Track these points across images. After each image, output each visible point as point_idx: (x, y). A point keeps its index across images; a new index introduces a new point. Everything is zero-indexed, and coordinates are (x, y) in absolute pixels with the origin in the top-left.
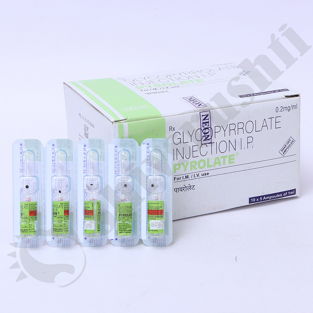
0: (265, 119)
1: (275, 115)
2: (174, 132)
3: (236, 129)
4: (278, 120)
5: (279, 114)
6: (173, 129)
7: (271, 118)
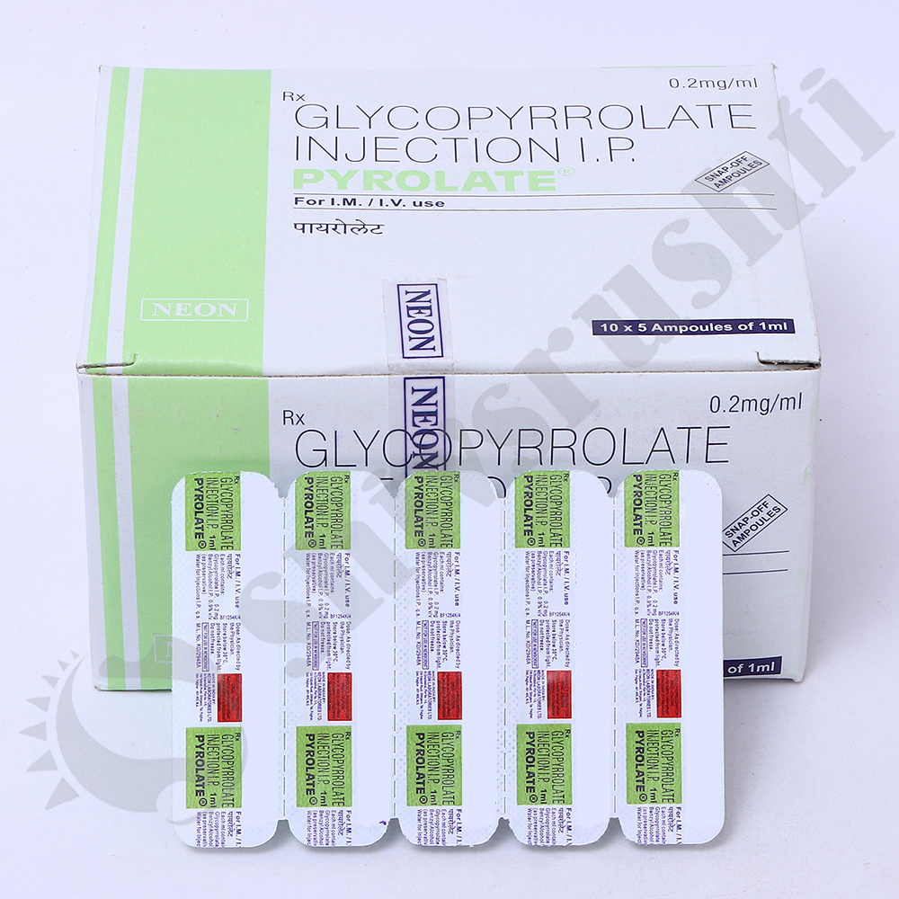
0: (662, 429)
1: (708, 419)
2: (301, 428)
3: (546, 448)
4: (715, 436)
5: (722, 418)
6: (296, 419)
7: (689, 428)
